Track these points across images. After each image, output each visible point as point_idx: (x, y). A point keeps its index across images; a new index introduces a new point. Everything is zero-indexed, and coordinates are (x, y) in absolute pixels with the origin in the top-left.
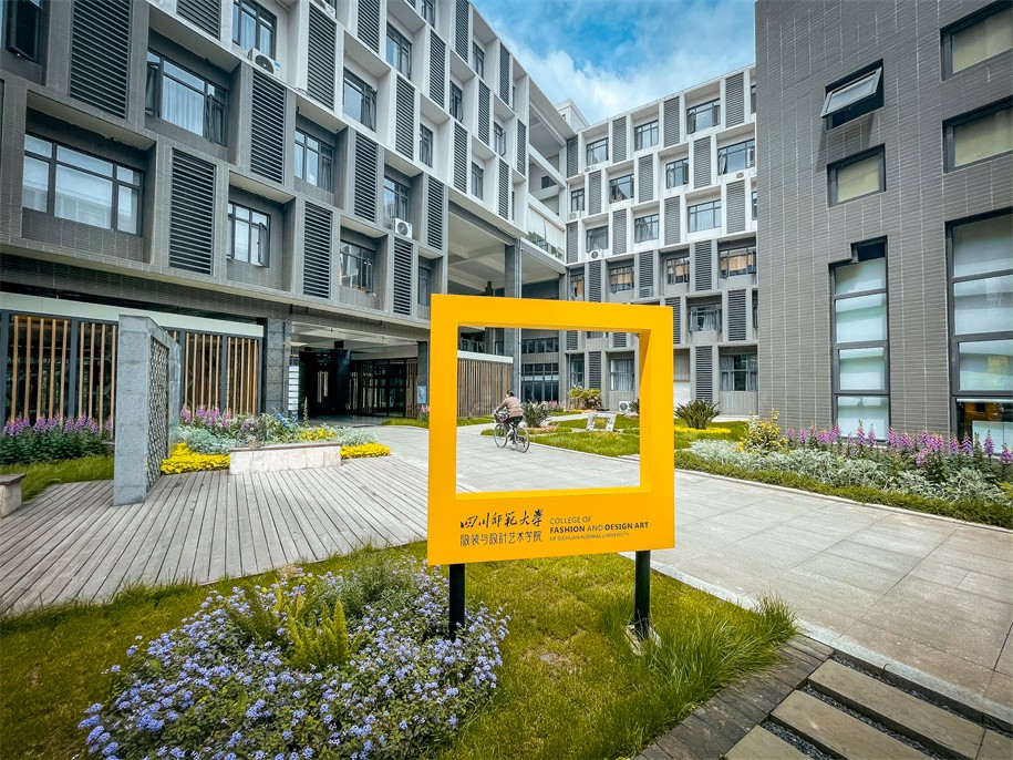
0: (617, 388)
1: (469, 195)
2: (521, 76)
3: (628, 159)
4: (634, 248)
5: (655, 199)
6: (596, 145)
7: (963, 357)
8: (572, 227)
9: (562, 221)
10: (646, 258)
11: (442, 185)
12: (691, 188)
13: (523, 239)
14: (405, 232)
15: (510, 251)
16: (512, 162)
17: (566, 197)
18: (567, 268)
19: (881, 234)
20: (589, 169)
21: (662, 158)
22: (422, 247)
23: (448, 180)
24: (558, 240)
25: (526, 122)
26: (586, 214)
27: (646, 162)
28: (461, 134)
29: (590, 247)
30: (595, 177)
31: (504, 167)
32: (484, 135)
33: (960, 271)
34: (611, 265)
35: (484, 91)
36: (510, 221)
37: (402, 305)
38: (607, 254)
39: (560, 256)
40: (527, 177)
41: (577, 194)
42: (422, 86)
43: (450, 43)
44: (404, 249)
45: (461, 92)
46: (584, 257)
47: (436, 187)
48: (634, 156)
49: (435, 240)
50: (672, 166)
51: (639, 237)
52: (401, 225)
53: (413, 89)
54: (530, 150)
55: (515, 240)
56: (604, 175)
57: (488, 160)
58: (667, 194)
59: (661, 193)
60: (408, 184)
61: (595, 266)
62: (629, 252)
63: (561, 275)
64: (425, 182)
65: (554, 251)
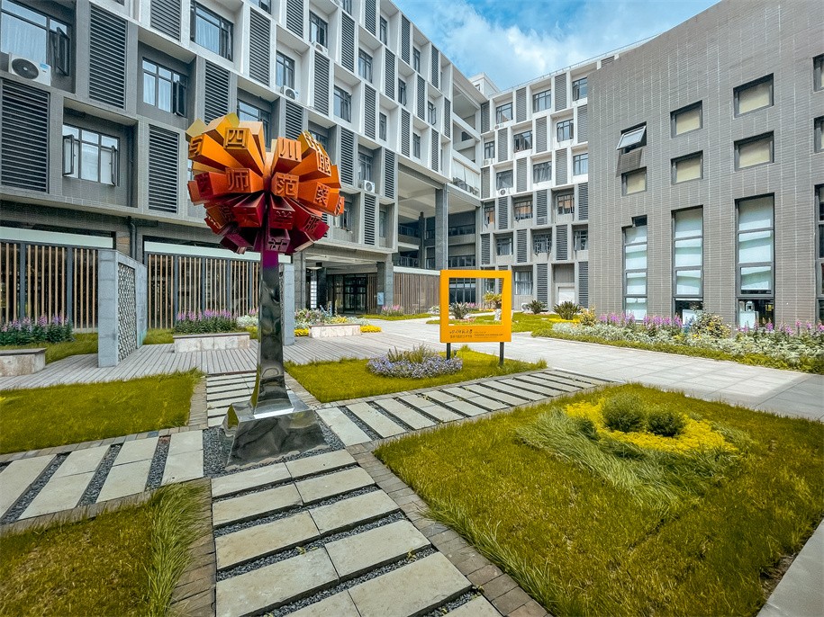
0: (520, 293)
1: (412, 158)
2: (446, 65)
3: (528, 120)
4: (533, 187)
5: (549, 150)
6: (503, 108)
7: (679, 279)
8: (485, 171)
9: (477, 167)
10: (542, 194)
11: (393, 153)
12: (575, 142)
13: (449, 184)
14: (370, 189)
15: (439, 193)
16: (441, 130)
17: (480, 149)
18: (482, 202)
19: (644, 214)
20: (498, 127)
21: (554, 118)
22: (381, 198)
23: (398, 150)
24: (474, 182)
25: (450, 98)
26: (496, 161)
27: (541, 122)
28: (406, 115)
29: (499, 186)
30: (503, 133)
31: (435, 134)
32: (421, 114)
33: (678, 235)
34: (516, 200)
35: (421, 81)
36: (440, 173)
37: (369, 239)
38: (512, 191)
39: (476, 193)
40: (451, 139)
41: (489, 146)
42: (380, 88)
43: (398, 53)
44: (370, 200)
45: (404, 84)
46: (495, 194)
47: (390, 155)
48: (532, 117)
49: (389, 193)
50: (561, 125)
51: (537, 179)
52: (368, 184)
53: (375, 91)
54: (454, 117)
55: (443, 185)
56: (509, 131)
57: (423, 130)
58: (557, 147)
59: (553, 146)
60: (371, 156)
61: (503, 201)
62: (529, 191)
63: (478, 208)
64: (383, 153)
65: (472, 190)
